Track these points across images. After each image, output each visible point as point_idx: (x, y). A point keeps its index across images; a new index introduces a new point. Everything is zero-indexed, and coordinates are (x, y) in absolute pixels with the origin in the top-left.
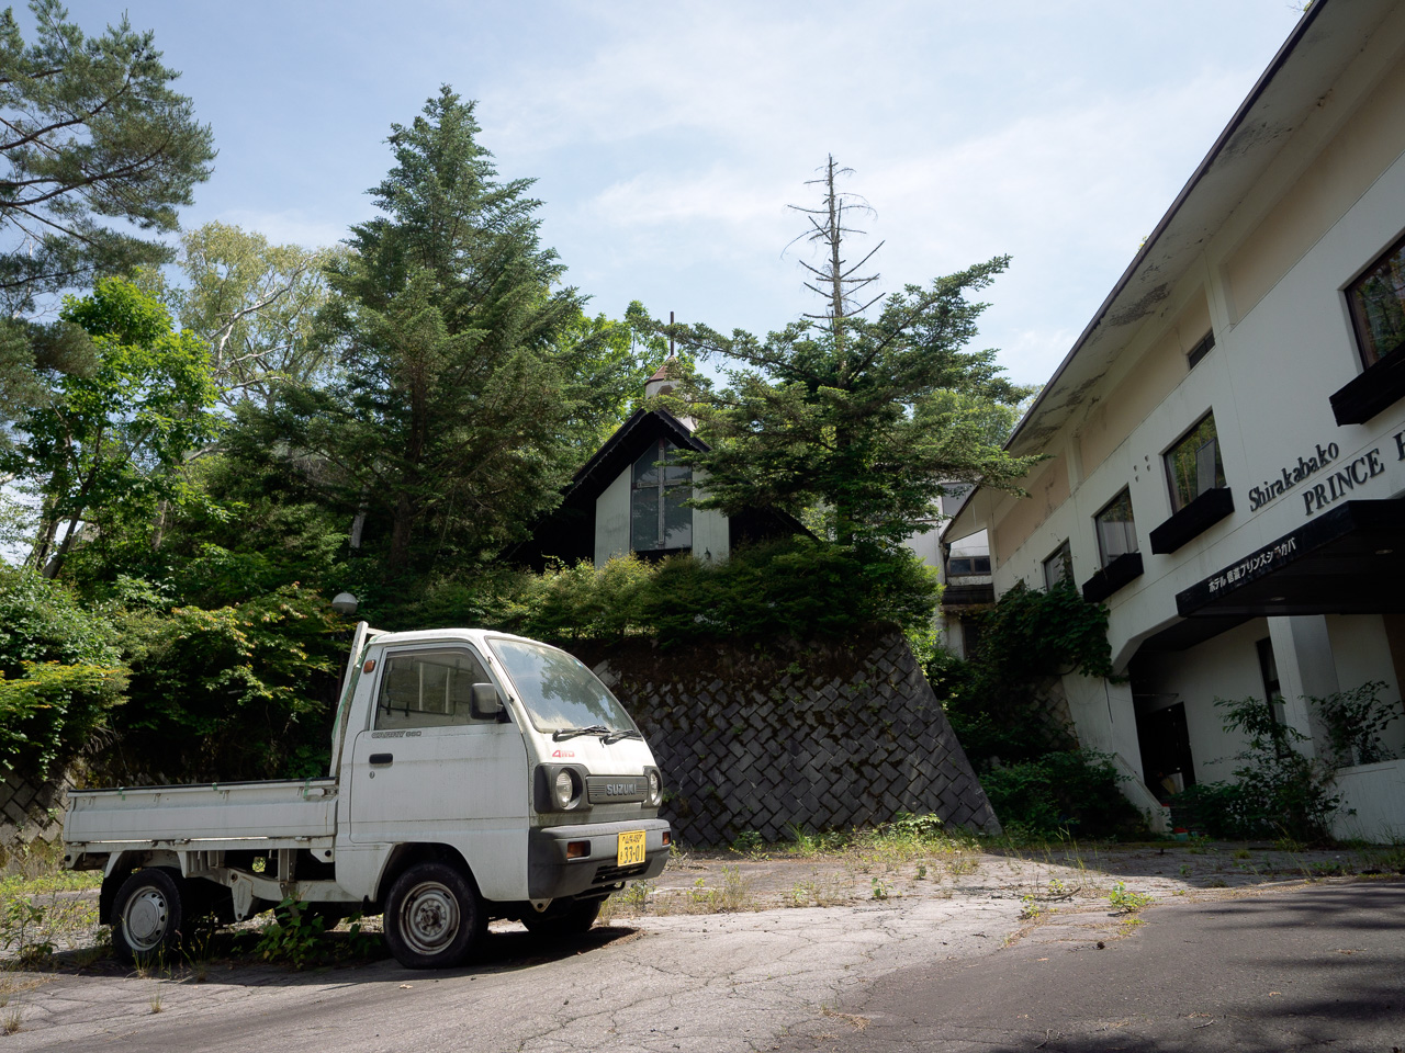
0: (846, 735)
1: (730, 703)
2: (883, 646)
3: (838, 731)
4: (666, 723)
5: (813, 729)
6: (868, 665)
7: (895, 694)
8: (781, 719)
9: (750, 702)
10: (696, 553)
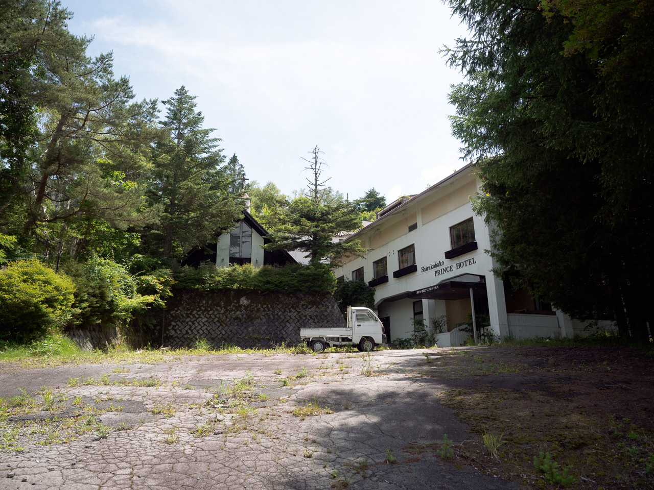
0: (318, 322)
1: (285, 311)
2: (326, 298)
3: (316, 321)
4: (266, 316)
5: (309, 320)
6: (323, 303)
7: (331, 311)
8: (300, 317)
9: (290, 311)
10: (253, 260)
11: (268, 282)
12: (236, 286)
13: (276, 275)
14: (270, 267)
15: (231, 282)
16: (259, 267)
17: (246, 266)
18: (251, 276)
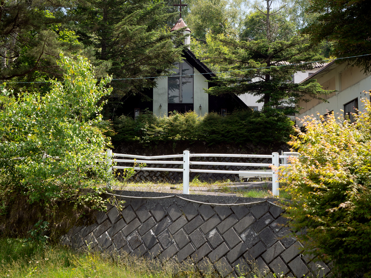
10: (196, 106)
11: (213, 132)
12: (178, 137)
13: (222, 124)
14: (216, 115)
15: (173, 133)
16: (203, 115)
17: (188, 114)
18: (195, 125)
